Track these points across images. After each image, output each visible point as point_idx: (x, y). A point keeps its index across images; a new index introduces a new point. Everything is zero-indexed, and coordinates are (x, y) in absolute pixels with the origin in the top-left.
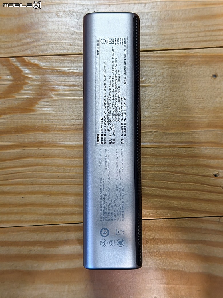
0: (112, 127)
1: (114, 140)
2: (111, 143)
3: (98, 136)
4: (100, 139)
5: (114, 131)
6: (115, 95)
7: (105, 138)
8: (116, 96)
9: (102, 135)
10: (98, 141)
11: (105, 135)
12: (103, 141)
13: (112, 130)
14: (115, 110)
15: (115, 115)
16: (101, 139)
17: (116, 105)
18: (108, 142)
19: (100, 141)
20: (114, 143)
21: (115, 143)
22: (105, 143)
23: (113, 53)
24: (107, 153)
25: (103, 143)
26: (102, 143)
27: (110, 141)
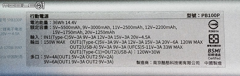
0: (60, 40)
1: (37, 43)
2: (32, 37)
3: (44, 17)
4: (40, 19)
5: (53, 42)
6: (116, 44)
7: (42, 28)
8: (115, 47)
9: (46, 22)
10: (36, 16)
11: (46, 28)
12: (36, 25)
13: (54, 40)
14: (91, 44)
15: (81, 45)
16: (39, 21)
17: (98, 47)
18: (34, 32)
19: (35, 20)
20: (32, 42)
21: (32, 45)
22: (32, 28)
23: (193, 42)
24: (15, 31)
25: (32, 25)
26: (32, 22)
27: (35, 37)
